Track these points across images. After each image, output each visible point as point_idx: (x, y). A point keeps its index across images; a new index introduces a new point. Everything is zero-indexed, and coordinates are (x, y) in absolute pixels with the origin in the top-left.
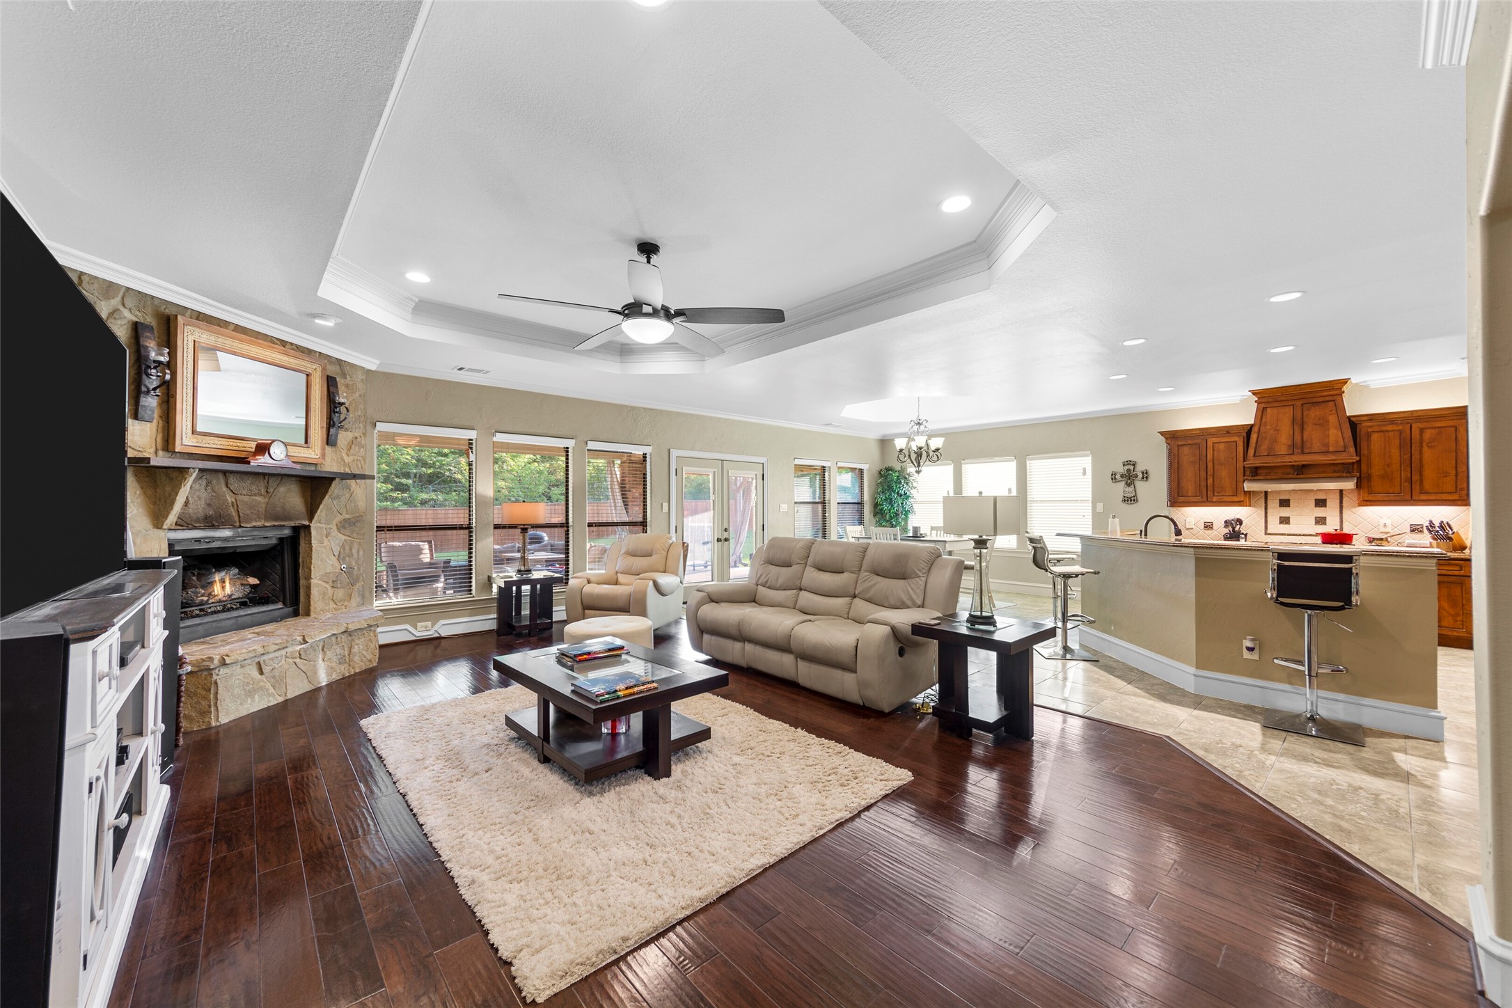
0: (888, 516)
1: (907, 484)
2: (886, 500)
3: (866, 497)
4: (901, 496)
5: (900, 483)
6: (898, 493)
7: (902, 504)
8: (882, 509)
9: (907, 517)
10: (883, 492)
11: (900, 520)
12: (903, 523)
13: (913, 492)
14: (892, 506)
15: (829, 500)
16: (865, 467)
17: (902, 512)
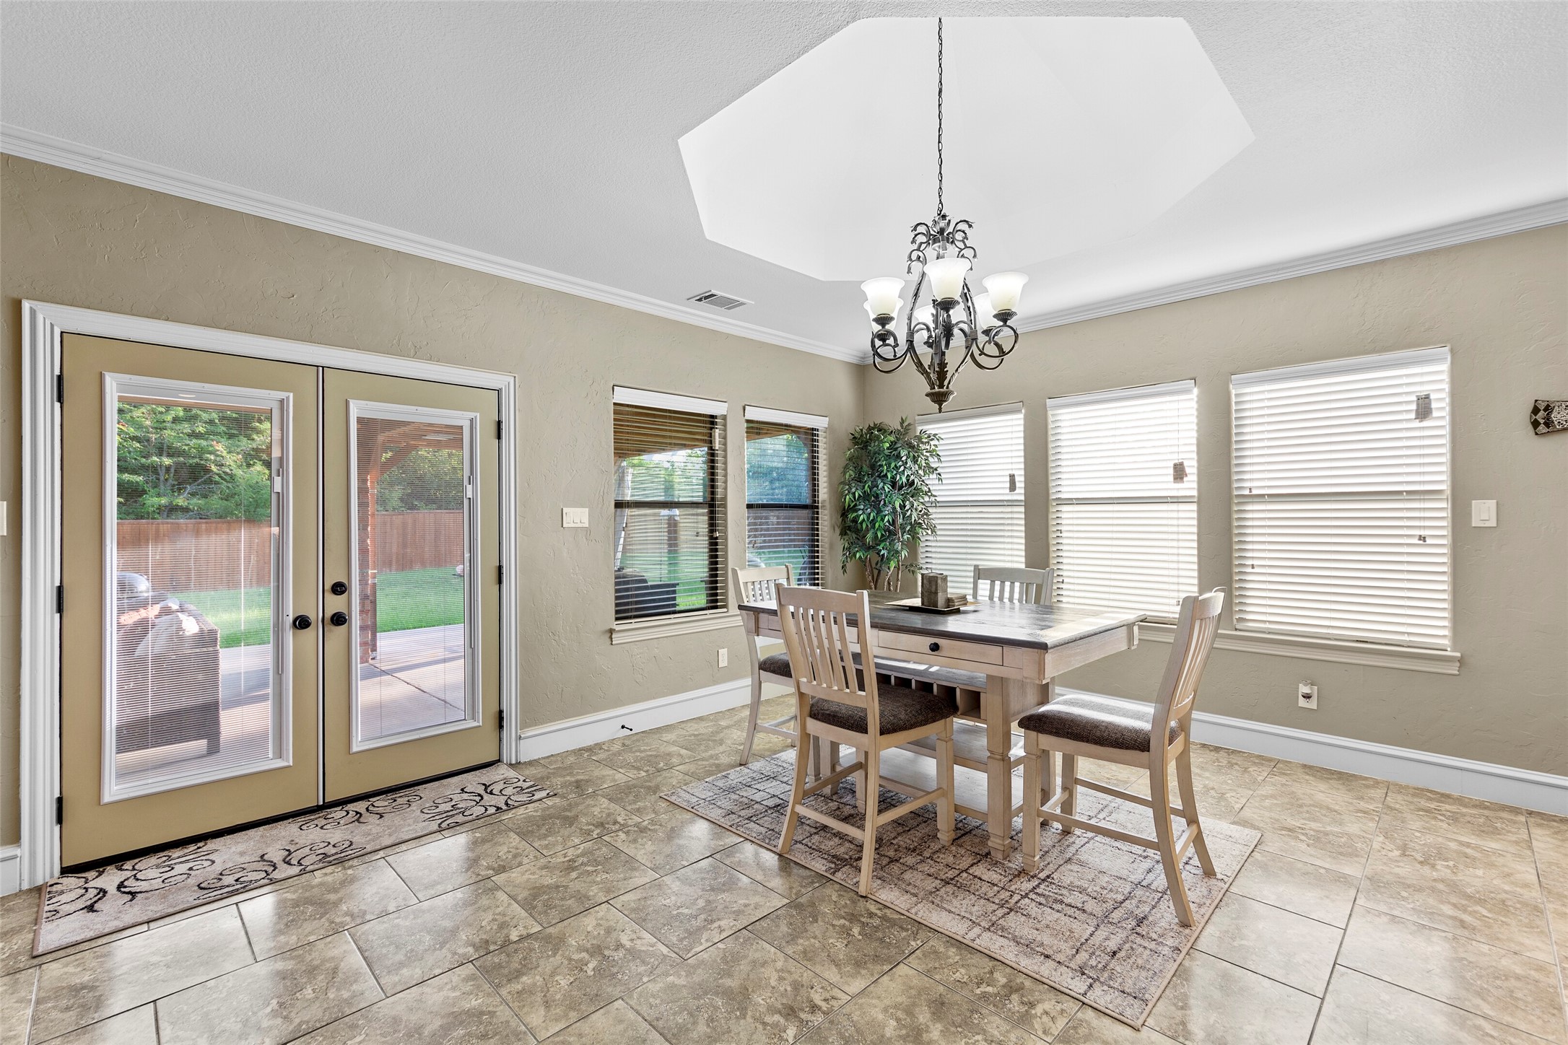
0: (869, 537)
1: (915, 460)
2: (865, 497)
3: (823, 493)
4: (901, 488)
5: (899, 457)
6: (894, 484)
7: (902, 507)
8: (855, 520)
9: (915, 537)
10: (859, 479)
11: (898, 546)
12: (904, 553)
13: (931, 480)
14: (879, 511)
15: (725, 499)
16: (820, 423)
17: (903, 527)
